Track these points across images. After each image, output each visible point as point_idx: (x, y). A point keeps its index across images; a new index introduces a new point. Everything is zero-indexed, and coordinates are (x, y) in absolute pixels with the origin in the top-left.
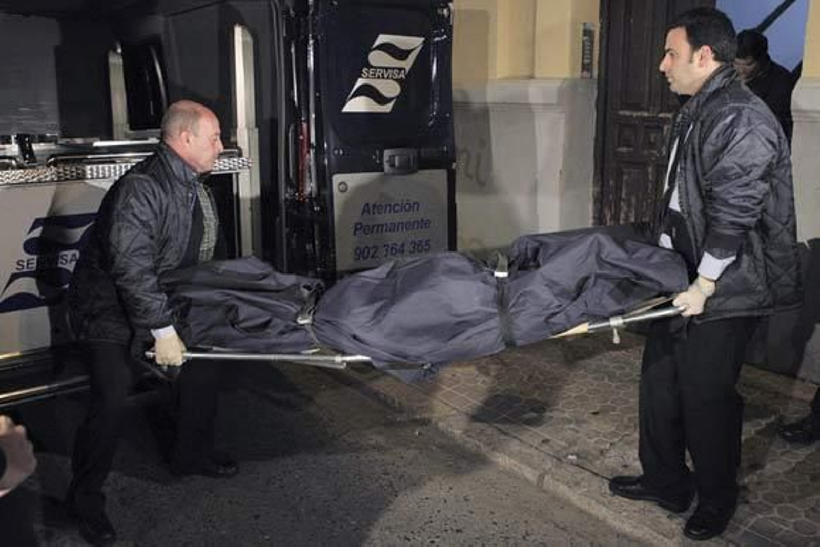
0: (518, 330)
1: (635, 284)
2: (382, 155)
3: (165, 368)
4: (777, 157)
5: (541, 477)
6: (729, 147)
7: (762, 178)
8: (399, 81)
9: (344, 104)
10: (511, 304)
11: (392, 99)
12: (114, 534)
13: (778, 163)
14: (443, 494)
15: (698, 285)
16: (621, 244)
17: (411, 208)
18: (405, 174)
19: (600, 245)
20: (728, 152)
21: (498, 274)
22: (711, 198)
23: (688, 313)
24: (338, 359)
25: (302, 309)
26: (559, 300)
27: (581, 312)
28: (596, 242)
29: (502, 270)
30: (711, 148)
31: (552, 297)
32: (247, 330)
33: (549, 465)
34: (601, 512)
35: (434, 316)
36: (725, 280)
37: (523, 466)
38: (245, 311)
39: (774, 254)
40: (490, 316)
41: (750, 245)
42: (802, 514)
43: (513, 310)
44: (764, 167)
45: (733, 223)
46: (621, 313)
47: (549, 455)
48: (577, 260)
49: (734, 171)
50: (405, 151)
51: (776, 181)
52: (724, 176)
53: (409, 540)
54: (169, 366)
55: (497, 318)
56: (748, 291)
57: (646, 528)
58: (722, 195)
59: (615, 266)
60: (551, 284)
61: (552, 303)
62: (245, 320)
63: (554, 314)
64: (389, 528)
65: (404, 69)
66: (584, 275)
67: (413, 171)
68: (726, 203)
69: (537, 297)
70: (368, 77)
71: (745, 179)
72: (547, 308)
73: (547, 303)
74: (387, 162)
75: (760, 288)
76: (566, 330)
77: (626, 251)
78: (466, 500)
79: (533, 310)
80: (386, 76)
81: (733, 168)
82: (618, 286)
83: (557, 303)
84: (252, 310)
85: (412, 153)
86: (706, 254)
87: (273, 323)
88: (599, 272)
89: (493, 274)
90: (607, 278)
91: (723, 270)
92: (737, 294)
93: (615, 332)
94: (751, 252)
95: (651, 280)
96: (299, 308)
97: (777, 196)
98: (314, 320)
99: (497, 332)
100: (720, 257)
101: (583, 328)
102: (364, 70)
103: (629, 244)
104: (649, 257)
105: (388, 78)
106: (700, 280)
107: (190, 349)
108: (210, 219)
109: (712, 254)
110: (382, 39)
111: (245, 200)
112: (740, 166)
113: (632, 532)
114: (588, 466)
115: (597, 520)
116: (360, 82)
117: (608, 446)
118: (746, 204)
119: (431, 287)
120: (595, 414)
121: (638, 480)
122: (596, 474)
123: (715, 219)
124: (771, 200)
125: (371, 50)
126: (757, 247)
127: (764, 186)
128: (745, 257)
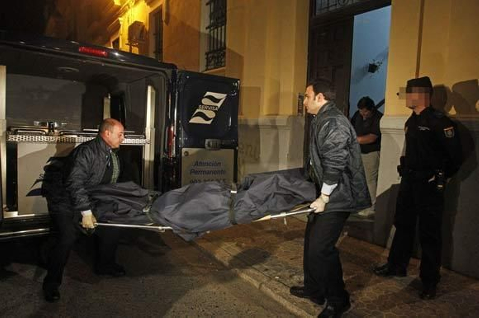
0: (237, 218)
1: (294, 198)
2: (205, 142)
3: (87, 229)
4: (350, 139)
5: (260, 285)
6: (329, 135)
7: (345, 148)
8: (215, 111)
9: (190, 120)
10: (235, 205)
11: (211, 119)
12: (59, 297)
13: (352, 142)
14: (214, 290)
15: (322, 198)
16: (288, 179)
17: (217, 165)
18: (216, 150)
19: (278, 179)
20: (329, 137)
21: (232, 192)
22: (323, 158)
23: (317, 211)
24: (160, 228)
25: (146, 205)
26: (255, 205)
27: (266, 210)
28: (276, 178)
29: (234, 190)
30: (321, 136)
31: (252, 203)
32: (120, 214)
33: (265, 280)
34: (284, 302)
35: (200, 211)
36: (334, 196)
37: (254, 280)
38: (121, 206)
39: (354, 183)
40: (226, 211)
41: (343, 180)
42: (377, 308)
43: (235, 209)
44: (345, 143)
45: (334, 168)
46: (286, 211)
47: (266, 276)
48: (266, 187)
49: (331, 146)
50: (215, 140)
51: (352, 150)
52: (327, 148)
53: (193, 309)
54: (89, 228)
55: (228, 212)
56: (344, 200)
57: (303, 311)
58: (327, 156)
59: (285, 189)
60: (252, 197)
61: (252, 206)
62: (120, 210)
63: (253, 211)
64: (185, 303)
65: (217, 107)
66: (269, 193)
67: (219, 149)
68: (329, 160)
69: (245, 203)
70: (201, 109)
71: (336, 149)
72: (250, 208)
73: (249, 206)
74: (207, 144)
75: (349, 199)
76: (259, 218)
77: (290, 182)
78: (224, 293)
79: (243, 209)
80: (209, 109)
81: (330, 145)
82: (285, 199)
83: (254, 206)
84: (125, 205)
85: (218, 141)
86: (324, 184)
87: (131, 211)
88: (276, 191)
89: (230, 191)
90: (280, 194)
91: (332, 191)
92: (339, 201)
93: (285, 219)
94: (343, 183)
95: (300, 196)
96: (145, 205)
97: (353, 157)
98: (150, 210)
99: (227, 219)
100: (330, 184)
101: (268, 217)
102: (200, 106)
103: (292, 179)
104: (300, 185)
105: (210, 110)
106: (322, 195)
107: (98, 221)
108: (116, 169)
109: (327, 183)
110: (208, 94)
111: (147, 161)
112: (333, 143)
113: (296, 313)
114: (283, 282)
115: (283, 306)
116: (197, 111)
117: (294, 273)
118: (338, 159)
119: (200, 197)
120: (291, 259)
121: (301, 289)
122: (285, 285)
123: (327, 167)
124: (351, 158)
125: (203, 98)
126: (347, 180)
127: (345, 152)
128: (342, 185)
